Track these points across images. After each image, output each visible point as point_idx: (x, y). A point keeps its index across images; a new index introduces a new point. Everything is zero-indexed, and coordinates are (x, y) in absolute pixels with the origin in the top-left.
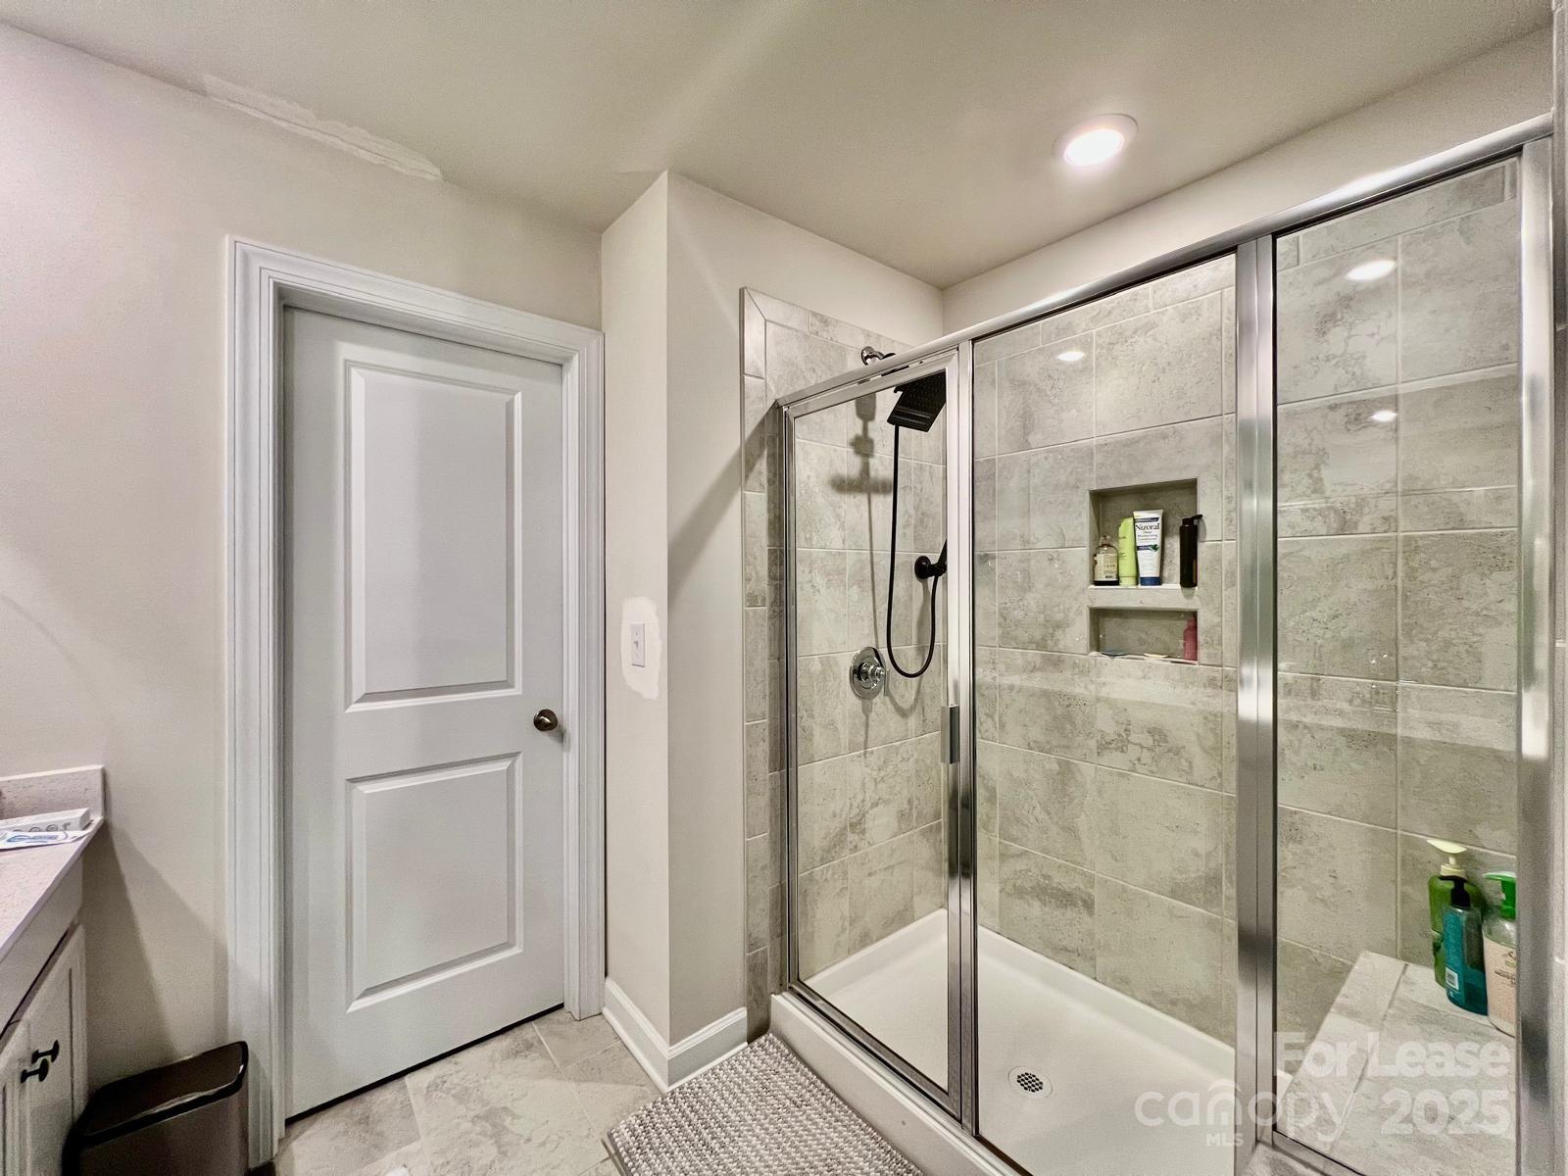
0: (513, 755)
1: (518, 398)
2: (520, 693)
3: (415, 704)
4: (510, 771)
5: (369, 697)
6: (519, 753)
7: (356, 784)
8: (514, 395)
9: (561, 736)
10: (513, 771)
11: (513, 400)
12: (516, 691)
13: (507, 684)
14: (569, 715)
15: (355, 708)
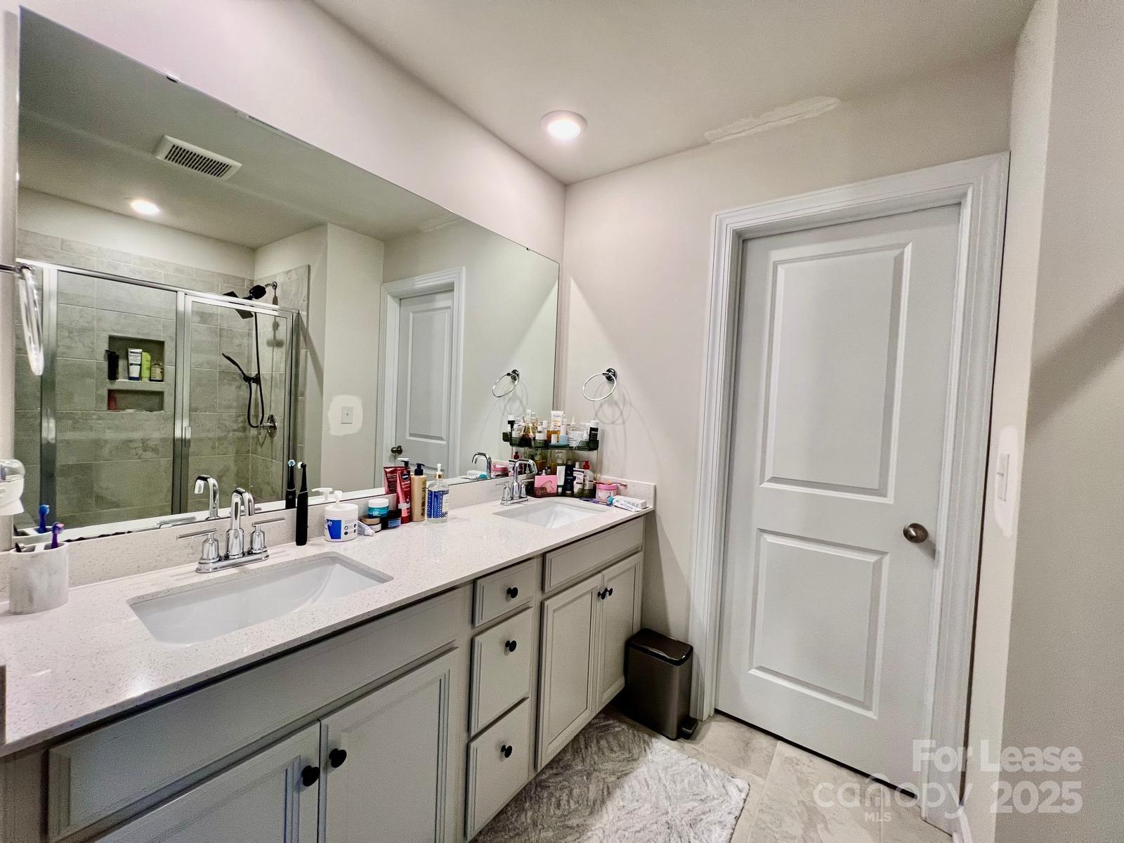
0: (884, 553)
1: (908, 251)
2: (892, 503)
3: (803, 491)
4: (877, 567)
5: (774, 480)
6: (887, 553)
7: (764, 534)
8: (904, 248)
9: (933, 552)
10: (880, 567)
11: (902, 253)
12: (889, 500)
13: (881, 492)
14: (940, 534)
15: (766, 485)
